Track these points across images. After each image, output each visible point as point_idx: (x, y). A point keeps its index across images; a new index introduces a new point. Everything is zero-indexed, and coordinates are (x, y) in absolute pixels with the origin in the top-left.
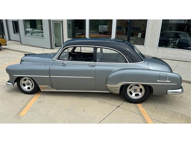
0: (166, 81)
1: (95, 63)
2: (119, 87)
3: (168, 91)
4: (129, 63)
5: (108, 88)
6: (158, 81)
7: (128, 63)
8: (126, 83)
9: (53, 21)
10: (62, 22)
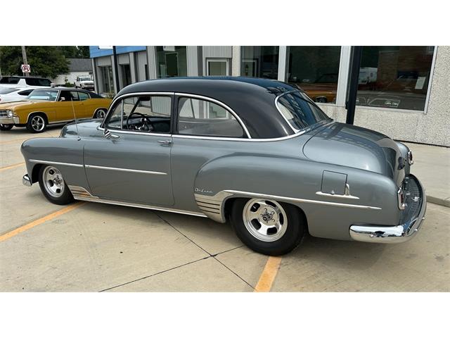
0: (344, 196)
1: (173, 136)
2: (221, 204)
3: (352, 228)
4: (252, 138)
5: (199, 203)
6: (319, 193)
7: (247, 138)
8: (235, 194)
9: (207, 58)
10: (230, 59)
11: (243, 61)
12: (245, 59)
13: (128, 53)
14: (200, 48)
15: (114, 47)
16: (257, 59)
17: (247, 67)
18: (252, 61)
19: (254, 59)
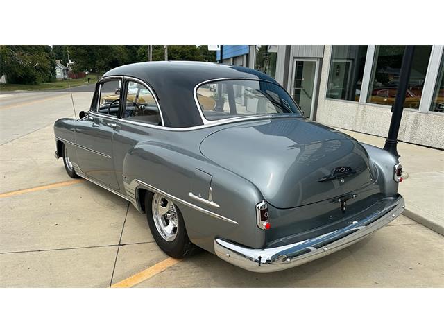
0: (208, 201)
1: (118, 119)
6: (191, 194)
7: (162, 126)
8: (140, 184)
9: (294, 58)
10: (321, 59)
11: (334, 61)
12: (336, 59)
13: (242, 56)
14: (288, 48)
15: (222, 46)
16: (353, 60)
17: (338, 67)
18: (345, 61)
19: (348, 59)
